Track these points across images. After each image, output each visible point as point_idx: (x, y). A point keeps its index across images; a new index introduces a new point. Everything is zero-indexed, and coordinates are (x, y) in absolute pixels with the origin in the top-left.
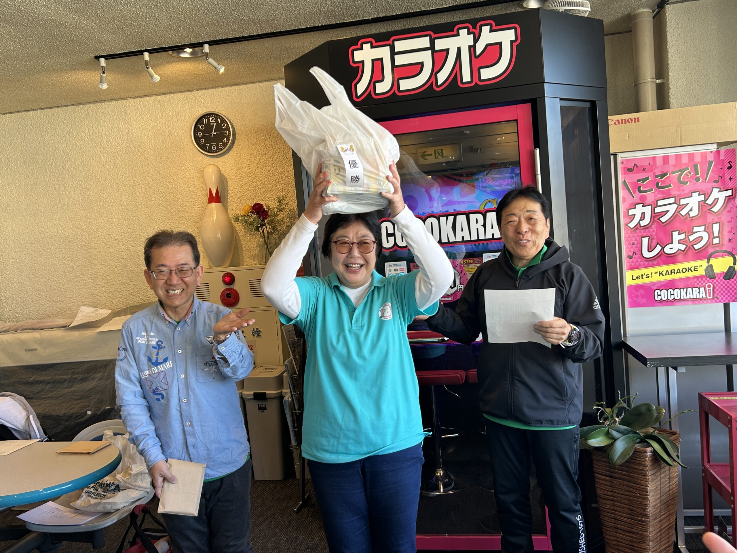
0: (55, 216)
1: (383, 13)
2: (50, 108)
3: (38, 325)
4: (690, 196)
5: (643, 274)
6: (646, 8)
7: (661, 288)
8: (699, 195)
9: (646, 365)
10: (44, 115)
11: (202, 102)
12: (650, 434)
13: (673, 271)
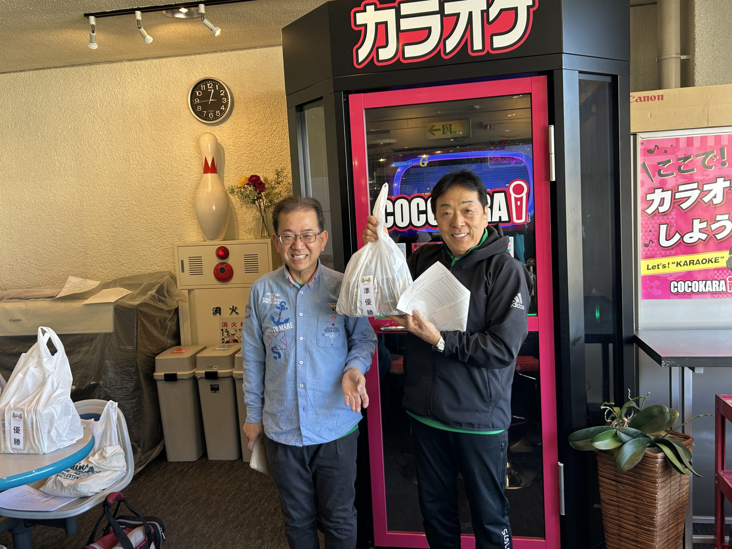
0: (47, 182)
2: (43, 69)
3: (25, 294)
4: (715, 181)
5: (660, 264)
7: (679, 280)
8: (724, 181)
9: (660, 363)
10: (36, 76)
11: (200, 67)
12: (661, 438)
13: (692, 262)
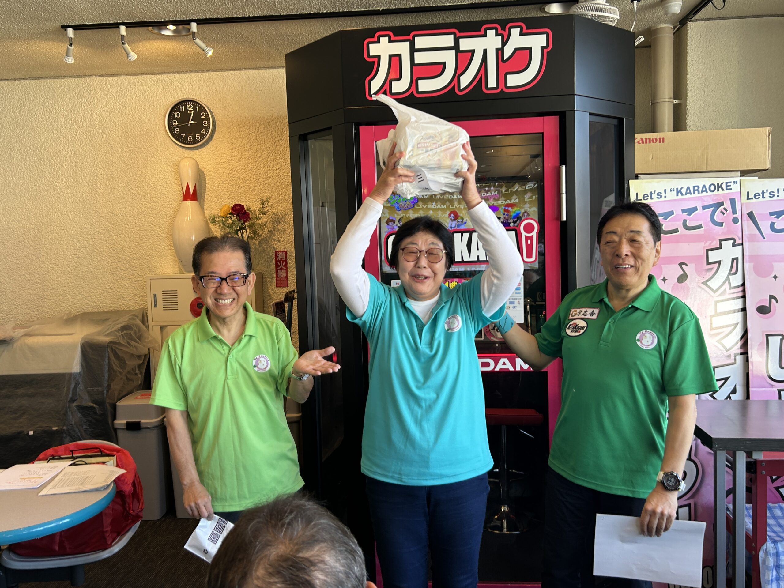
1: (395, 5)
6: (667, 23)
11: (179, 87)
